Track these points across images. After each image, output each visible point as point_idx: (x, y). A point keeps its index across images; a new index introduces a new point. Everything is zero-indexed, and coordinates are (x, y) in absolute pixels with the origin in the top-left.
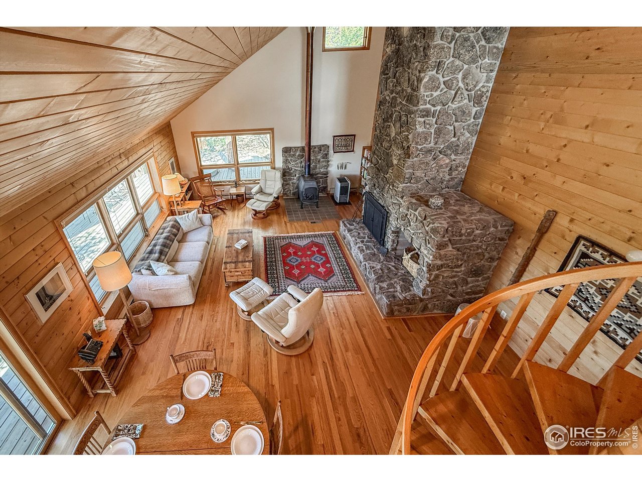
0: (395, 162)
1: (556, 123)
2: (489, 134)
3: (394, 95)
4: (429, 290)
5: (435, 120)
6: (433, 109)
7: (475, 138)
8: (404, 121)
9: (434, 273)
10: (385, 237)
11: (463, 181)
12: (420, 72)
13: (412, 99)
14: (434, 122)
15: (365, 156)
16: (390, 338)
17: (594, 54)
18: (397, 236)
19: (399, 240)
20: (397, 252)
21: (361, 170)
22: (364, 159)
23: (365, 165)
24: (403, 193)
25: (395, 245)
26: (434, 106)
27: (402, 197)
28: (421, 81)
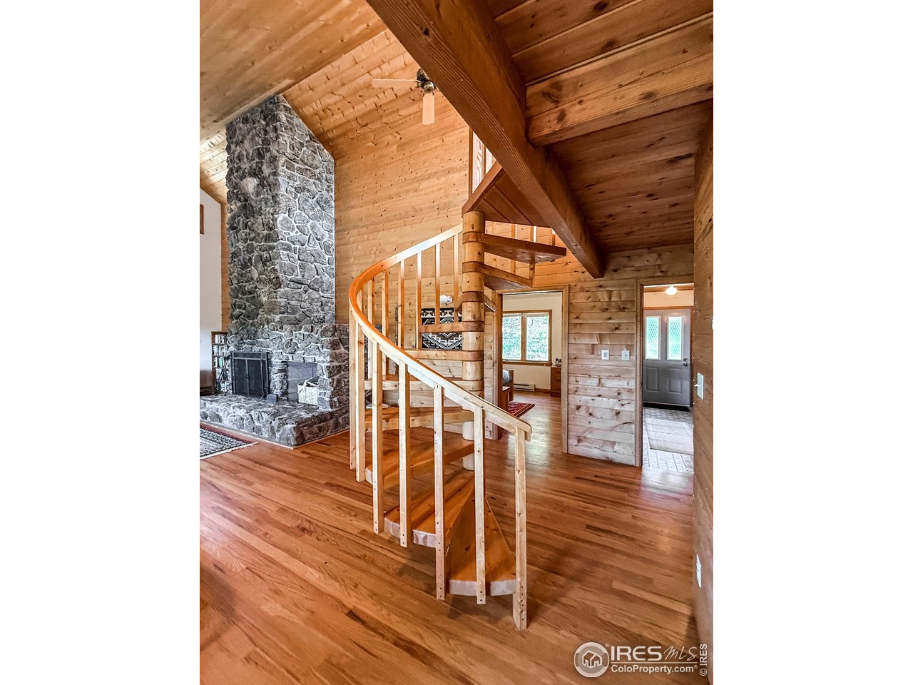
0: (265, 299)
1: (380, 252)
2: (345, 274)
3: (249, 242)
4: (335, 399)
5: (297, 256)
6: (293, 246)
7: (334, 280)
8: (267, 257)
9: (335, 378)
10: (269, 384)
11: (336, 317)
12: (272, 215)
13: (271, 236)
14: (297, 258)
15: (216, 342)
16: (308, 456)
17: (383, 213)
18: (285, 375)
19: (289, 380)
20: (290, 396)
21: (213, 360)
22: (215, 347)
23: (218, 353)
24: (282, 322)
25: (285, 387)
26: (293, 243)
27: (282, 328)
28: (276, 220)
